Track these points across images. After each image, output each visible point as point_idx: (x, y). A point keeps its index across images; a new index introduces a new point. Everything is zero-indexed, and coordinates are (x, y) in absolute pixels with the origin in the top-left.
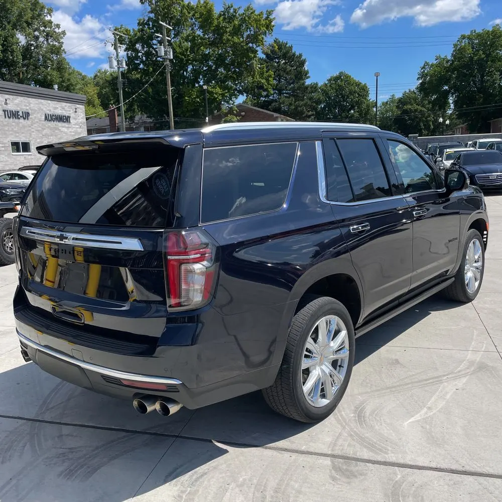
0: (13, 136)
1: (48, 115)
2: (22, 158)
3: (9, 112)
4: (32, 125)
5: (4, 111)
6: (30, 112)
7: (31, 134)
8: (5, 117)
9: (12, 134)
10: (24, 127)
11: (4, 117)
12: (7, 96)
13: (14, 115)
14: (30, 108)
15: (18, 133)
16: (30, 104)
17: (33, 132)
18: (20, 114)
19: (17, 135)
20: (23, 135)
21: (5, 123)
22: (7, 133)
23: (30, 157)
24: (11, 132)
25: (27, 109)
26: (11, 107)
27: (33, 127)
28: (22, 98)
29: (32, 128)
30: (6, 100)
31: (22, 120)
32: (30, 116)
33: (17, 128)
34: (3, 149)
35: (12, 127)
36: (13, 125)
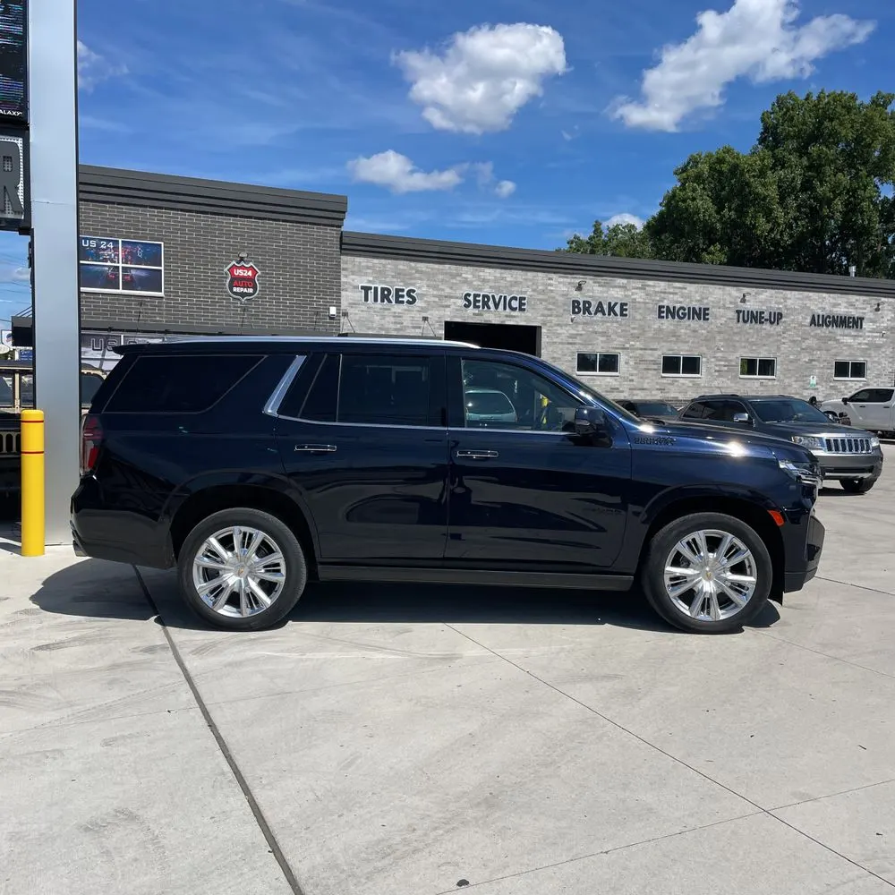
0: (746, 350)
1: (819, 316)
2: (757, 384)
3: (746, 314)
4: (784, 333)
5: (738, 312)
6: (784, 312)
7: (779, 348)
8: (738, 321)
9: (745, 347)
10: (769, 335)
11: (736, 321)
12: (746, 290)
13: (756, 317)
14: (785, 306)
15: (755, 345)
16: (785, 299)
17: (784, 343)
18: (766, 315)
19: (754, 348)
20: (765, 348)
21: (736, 330)
22: (737, 344)
23: (770, 383)
24: (743, 344)
25: (779, 308)
26: (752, 305)
27: (785, 335)
28: (773, 291)
29: (783, 338)
30: (744, 296)
31: (767, 326)
32: (783, 319)
33: (755, 337)
34: (726, 368)
35: (747, 336)
36: (748, 333)
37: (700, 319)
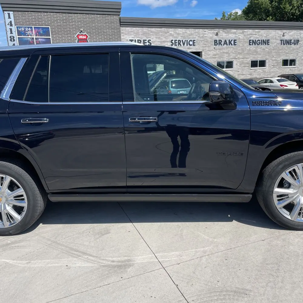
0: (284, 56)
2: (288, 70)
3: (284, 41)
4: (300, 48)
5: (281, 40)
6: (300, 39)
7: (297, 54)
8: (281, 44)
9: (284, 55)
10: (294, 49)
11: (280, 44)
12: (285, 31)
13: (288, 42)
14: (300, 37)
15: (288, 54)
16: (300, 34)
17: (300, 52)
18: (293, 41)
19: (288, 55)
20: (292, 55)
21: (280, 48)
22: (281, 54)
23: (294, 69)
24: (283, 54)
25: (298, 38)
26: (287, 37)
27: (300, 49)
28: (296, 31)
29: (300, 50)
30: (284, 34)
31: (293, 46)
32: (300, 42)
33: (288, 50)
34: (276, 64)
35: (285, 50)
36: (285, 49)
37: (266, 44)
